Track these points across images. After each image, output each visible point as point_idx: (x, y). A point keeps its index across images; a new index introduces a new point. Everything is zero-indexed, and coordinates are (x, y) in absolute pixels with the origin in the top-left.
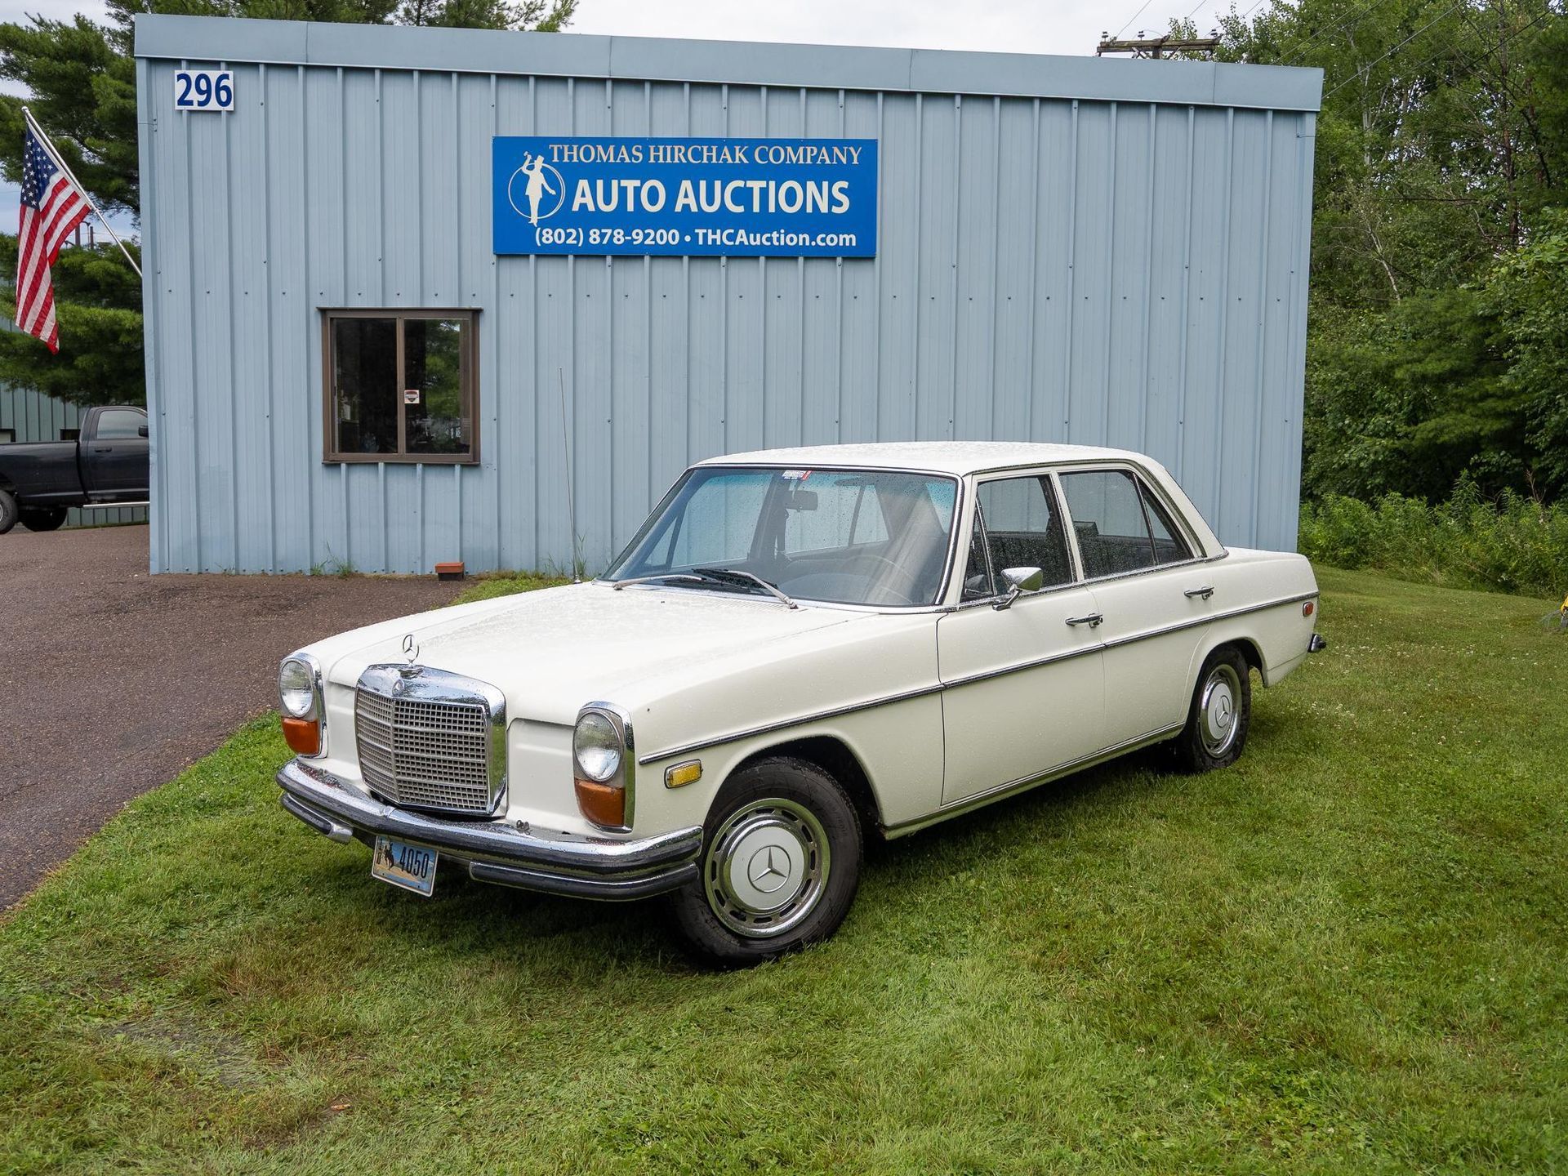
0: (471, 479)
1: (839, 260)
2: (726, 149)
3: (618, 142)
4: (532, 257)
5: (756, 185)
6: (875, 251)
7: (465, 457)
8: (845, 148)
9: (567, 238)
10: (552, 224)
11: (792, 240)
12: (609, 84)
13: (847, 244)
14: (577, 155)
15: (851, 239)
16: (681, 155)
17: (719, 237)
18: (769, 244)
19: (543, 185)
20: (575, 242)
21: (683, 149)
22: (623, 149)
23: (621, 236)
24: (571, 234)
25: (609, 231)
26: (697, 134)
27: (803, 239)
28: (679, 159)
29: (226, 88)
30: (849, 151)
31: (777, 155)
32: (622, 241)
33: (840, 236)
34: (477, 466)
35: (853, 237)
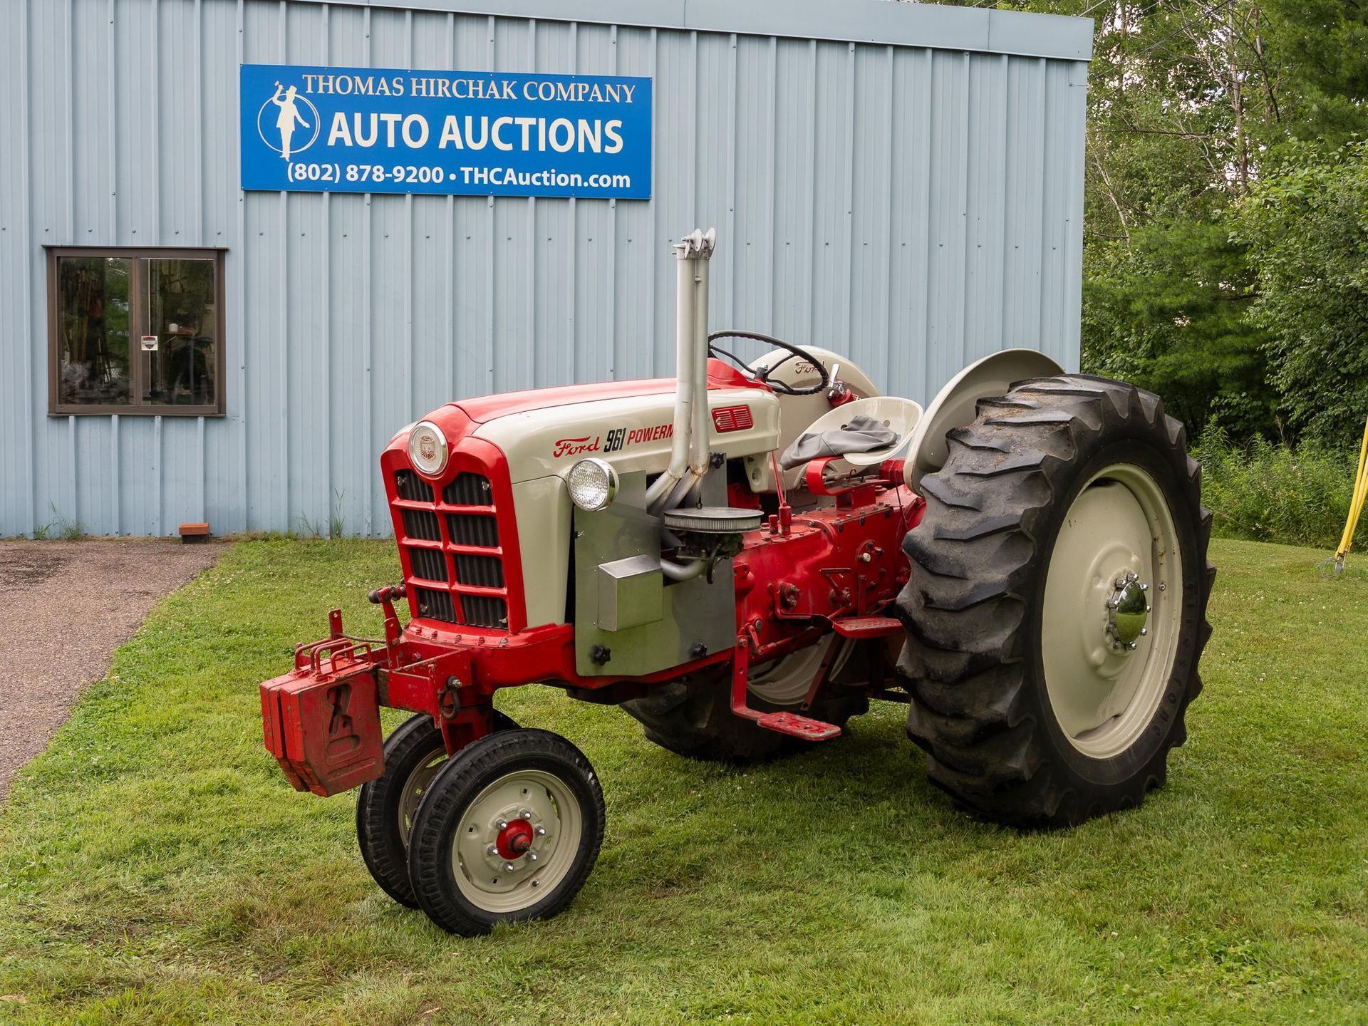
0: (217, 430)
1: (613, 202)
2: (493, 84)
3: (377, 74)
4: (284, 194)
5: (525, 122)
6: (650, 193)
7: (210, 408)
8: (618, 86)
9: (322, 174)
10: (305, 158)
11: (563, 180)
12: (367, 12)
13: (621, 185)
14: (333, 86)
15: (625, 180)
16: (445, 89)
17: (486, 176)
18: (539, 184)
19: (295, 118)
20: (331, 179)
21: (447, 83)
22: (383, 81)
23: (380, 173)
24: (326, 170)
25: (368, 168)
26: (463, 68)
27: (575, 179)
28: (443, 93)
30: (622, 89)
31: (547, 91)
32: (382, 178)
33: (614, 177)
34: (223, 418)
35: (627, 178)
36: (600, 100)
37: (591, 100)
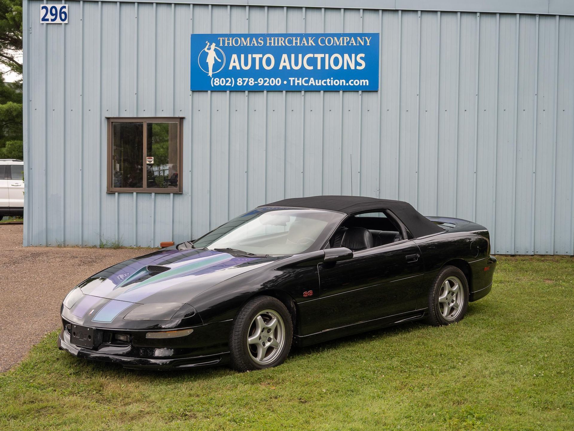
0: (178, 200)
1: (360, 92)
2: (304, 39)
3: (251, 36)
4: (209, 92)
5: (319, 56)
6: (378, 88)
7: (176, 189)
8: (363, 38)
9: (226, 83)
10: (219, 76)
11: (336, 83)
12: (247, 8)
13: (364, 84)
14: (232, 42)
15: (366, 82)
16: (282, 42)
17: (301, 82)
18: (325, 85)
19: (215, 57)
21: (283, 39)
22: (254, 39)
23: (252, 82)
24: (228, 80)
25: (247, 79)
26: (290, 32)
27: (342, 82)
28: (281, 44)
29: (65, 13)
30: (365, 39)
31: (329, 41)
32: (253, 84)
33: (361, 80)
34: (181, 194)
35: (367, 81)
36: (355, 44)
37: (350, 45)
